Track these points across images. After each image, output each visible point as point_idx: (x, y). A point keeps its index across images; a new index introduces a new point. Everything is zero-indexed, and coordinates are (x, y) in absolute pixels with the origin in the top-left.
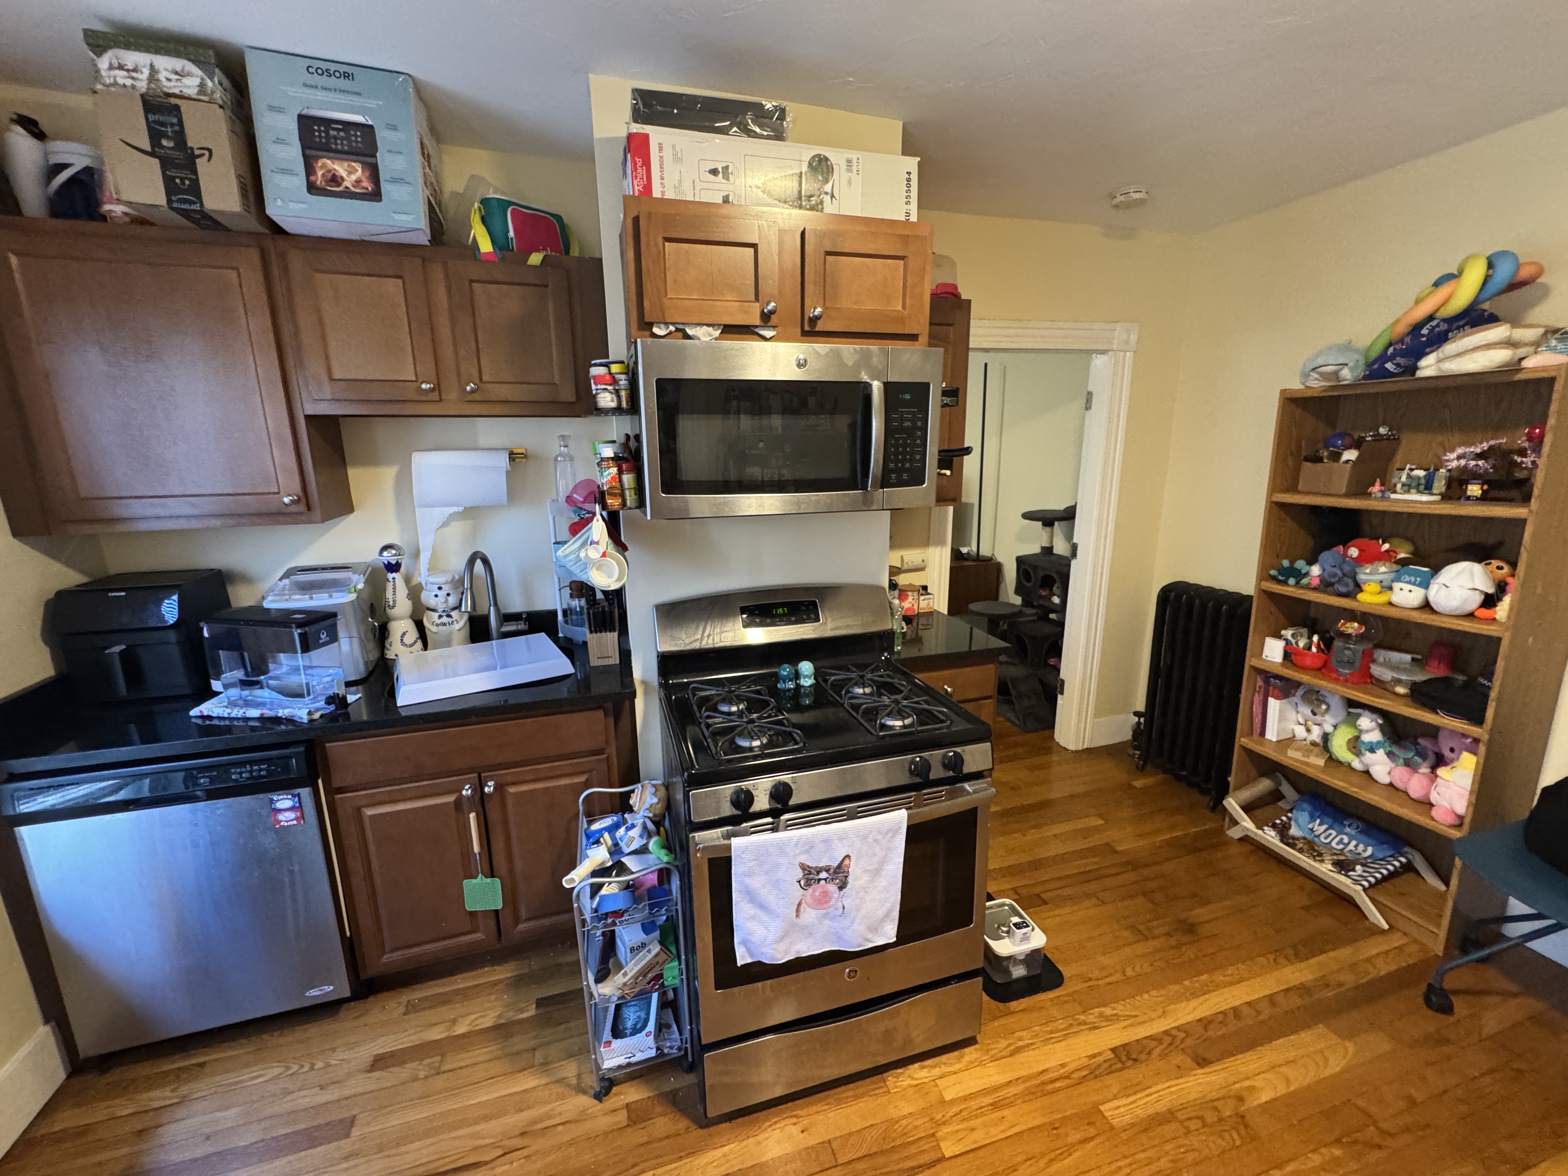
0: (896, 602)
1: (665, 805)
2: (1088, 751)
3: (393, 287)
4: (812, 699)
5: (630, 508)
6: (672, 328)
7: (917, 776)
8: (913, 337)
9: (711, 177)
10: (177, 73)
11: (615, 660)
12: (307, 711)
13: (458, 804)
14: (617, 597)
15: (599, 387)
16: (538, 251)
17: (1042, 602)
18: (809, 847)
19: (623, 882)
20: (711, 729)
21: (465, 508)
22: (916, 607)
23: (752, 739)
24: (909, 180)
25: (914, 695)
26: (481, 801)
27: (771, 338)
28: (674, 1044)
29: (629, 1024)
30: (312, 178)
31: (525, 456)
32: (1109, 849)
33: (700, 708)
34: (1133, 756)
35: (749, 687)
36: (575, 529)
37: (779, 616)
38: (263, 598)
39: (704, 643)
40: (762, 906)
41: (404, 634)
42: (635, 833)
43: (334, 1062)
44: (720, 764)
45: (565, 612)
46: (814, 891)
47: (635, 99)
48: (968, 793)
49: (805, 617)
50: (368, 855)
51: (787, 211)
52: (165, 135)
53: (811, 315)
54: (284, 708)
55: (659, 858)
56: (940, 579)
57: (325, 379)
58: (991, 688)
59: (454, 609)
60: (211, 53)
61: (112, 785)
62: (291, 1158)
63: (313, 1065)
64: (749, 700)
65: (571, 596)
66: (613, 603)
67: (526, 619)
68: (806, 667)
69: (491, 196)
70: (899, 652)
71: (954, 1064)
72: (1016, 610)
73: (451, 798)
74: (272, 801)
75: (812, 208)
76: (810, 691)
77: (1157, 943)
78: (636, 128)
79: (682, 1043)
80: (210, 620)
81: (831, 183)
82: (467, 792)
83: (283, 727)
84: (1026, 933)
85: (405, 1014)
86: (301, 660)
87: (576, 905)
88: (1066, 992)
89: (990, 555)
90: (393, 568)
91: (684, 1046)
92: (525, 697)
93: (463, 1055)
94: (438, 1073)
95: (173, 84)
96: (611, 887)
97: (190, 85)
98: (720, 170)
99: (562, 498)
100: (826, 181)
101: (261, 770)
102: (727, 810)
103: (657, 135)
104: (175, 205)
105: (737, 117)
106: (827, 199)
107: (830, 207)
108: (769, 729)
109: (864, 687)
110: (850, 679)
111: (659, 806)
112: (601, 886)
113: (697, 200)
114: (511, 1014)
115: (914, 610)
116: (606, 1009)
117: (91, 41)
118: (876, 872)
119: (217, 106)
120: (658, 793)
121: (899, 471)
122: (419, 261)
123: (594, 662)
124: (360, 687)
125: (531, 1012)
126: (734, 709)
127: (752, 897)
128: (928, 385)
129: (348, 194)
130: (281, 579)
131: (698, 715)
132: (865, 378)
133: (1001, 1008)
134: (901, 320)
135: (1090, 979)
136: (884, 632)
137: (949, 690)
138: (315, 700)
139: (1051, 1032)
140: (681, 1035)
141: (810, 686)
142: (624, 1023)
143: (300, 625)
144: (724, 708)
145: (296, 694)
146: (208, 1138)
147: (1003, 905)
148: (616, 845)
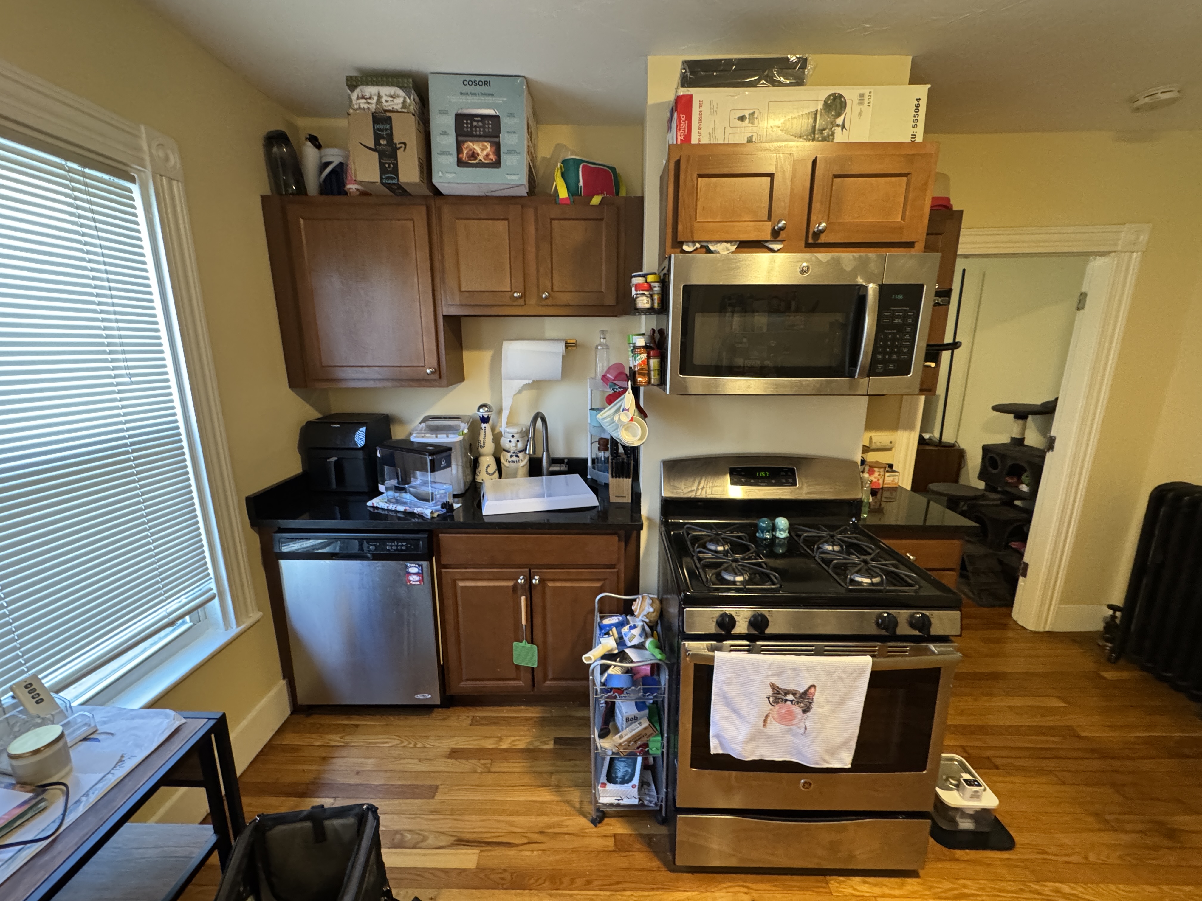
0: (866, 475)
1: (658, 614)
2: (1050, 634)
3: (502, 226)
4: (785, 549)
5: (653, 385)
6: (698, 245)
7: (884, 629)
8: (910, 245)
9: (740, 122)
10: (391, 96)
11: (628, 499)
12: (430, 511)
13: (515, 588)
14: (633, 452)
15: (639, 292)
16: (598, 194)
17: (1008, 489)
18: (780, 671)
19: (624, 667)
20: (702, 562)
21: (534, 381)
22: (881, 482)
23: (736, 574)
24: (918, 106)
25: (881, 557)
26: (530, 588)
27: (778, 250)
28: (652, 799)
29: (620, 774)
30: (460, 156)
31: (575, 345)
32: (1071, 733)
33: (693, 545)
34: (1103, 648)
35: (732, 533)
36: (611, 399)
37: (762, 478)
38: (411, 434)
39: (699, 493)
40: (735, 711)
41: (488, 466)
42: (636, 632)
43: (428, 746)
44: (710, 591)
45: (593, 461)
46: (780, 708)
47: (684, 69)
48: (933, 653)
49: (784, 481)
50: (457, 611)
51: (802, 144)
52: (382, 137)
53: (816, 230)
54: (418, 507)
55: (653, 655)
56: (906, 460)
57: (456, 291)
58: (954, 562)
59: (520, 451)
60: (411, 81)
61: (322, 543)
62: (401, 801)
63: (415, 744)
64: (732, 543)
65: (599, 449)
66: (630, 457)
67: (567, 463)
68: (782, 522)
69: (570, 157)
70: (865, 519)
71: (894, 888)
72: (982, 493)
73: (511, 584)
74: (407, 567)
75: (824, 139)
76: (784, 543)
77: (1125, 838)
78: (683, 91)
79: (658, 800)
80: (382, 446)
81: (842, 117)
82: (521, 581)
83: (416, 520)
84: (977, 792)
85: (471, 725)
86: (429, 477)
87: (591, 677)
88: (1017, 857)
89: (952, 442)
90: (485, 420)
91: (660, 803)
92: (562, 519)
93: (507, 764)
94: (489, 772)
95: (390, 103)
96: (616, 669)
97: (397, 104)
98: (747, 116)
99: (599, 377)
100: (839, 115)
101: (402, 545)
102: (712, 629)
103: (698, 94)
104: (384, 181)
105: (764, 72)
106: (838, 130)
107: (840, 137)
108: (750, 568)
109: (833, 545)
110: (820, 537)
111: (655, 614)
112: (608, 666)
113: (726, 142)
114: (537, 744)
115: (879, 484)
116: (603, 759)
117: (349, 83)
118: (839, 705)
119: (411, 115)
120: (654, 605)
121: (884, 362)
122: (519, 207)
123: (613, 499)
124: (460, 499)
125: (550, 746)
126: (720, 548)
127: (728, 702)
128: (922, 286)
129: (481, 165)
130: (420, 423)
131: (691, 549)
132: (860, 281)
133: (947, 853)
134: (900, 229)
135: (1044, 852)
136: (854, 500)
137: (911, 557)
138: (436, 505)
139: (1000, 891)
140: (658, 793)
141: (784, 538)
142: (615, 773)
143: (431, 454)
144: (712, 547)
145: (424, 499)
146: (358, 773)
147: (952, 759)
148: (621, 638)
